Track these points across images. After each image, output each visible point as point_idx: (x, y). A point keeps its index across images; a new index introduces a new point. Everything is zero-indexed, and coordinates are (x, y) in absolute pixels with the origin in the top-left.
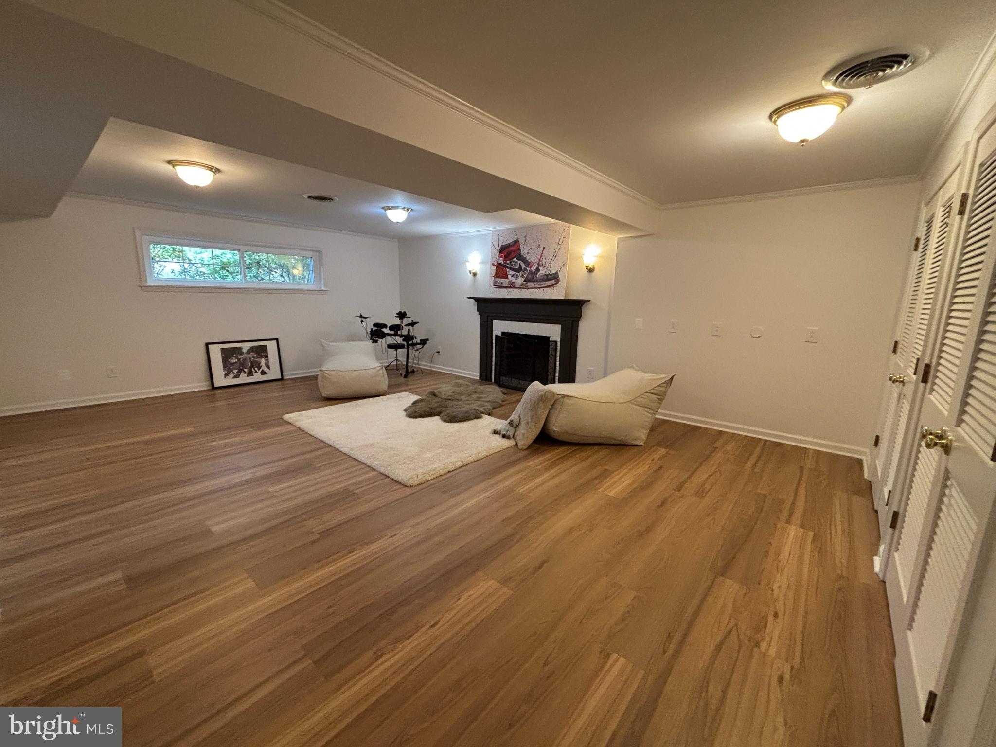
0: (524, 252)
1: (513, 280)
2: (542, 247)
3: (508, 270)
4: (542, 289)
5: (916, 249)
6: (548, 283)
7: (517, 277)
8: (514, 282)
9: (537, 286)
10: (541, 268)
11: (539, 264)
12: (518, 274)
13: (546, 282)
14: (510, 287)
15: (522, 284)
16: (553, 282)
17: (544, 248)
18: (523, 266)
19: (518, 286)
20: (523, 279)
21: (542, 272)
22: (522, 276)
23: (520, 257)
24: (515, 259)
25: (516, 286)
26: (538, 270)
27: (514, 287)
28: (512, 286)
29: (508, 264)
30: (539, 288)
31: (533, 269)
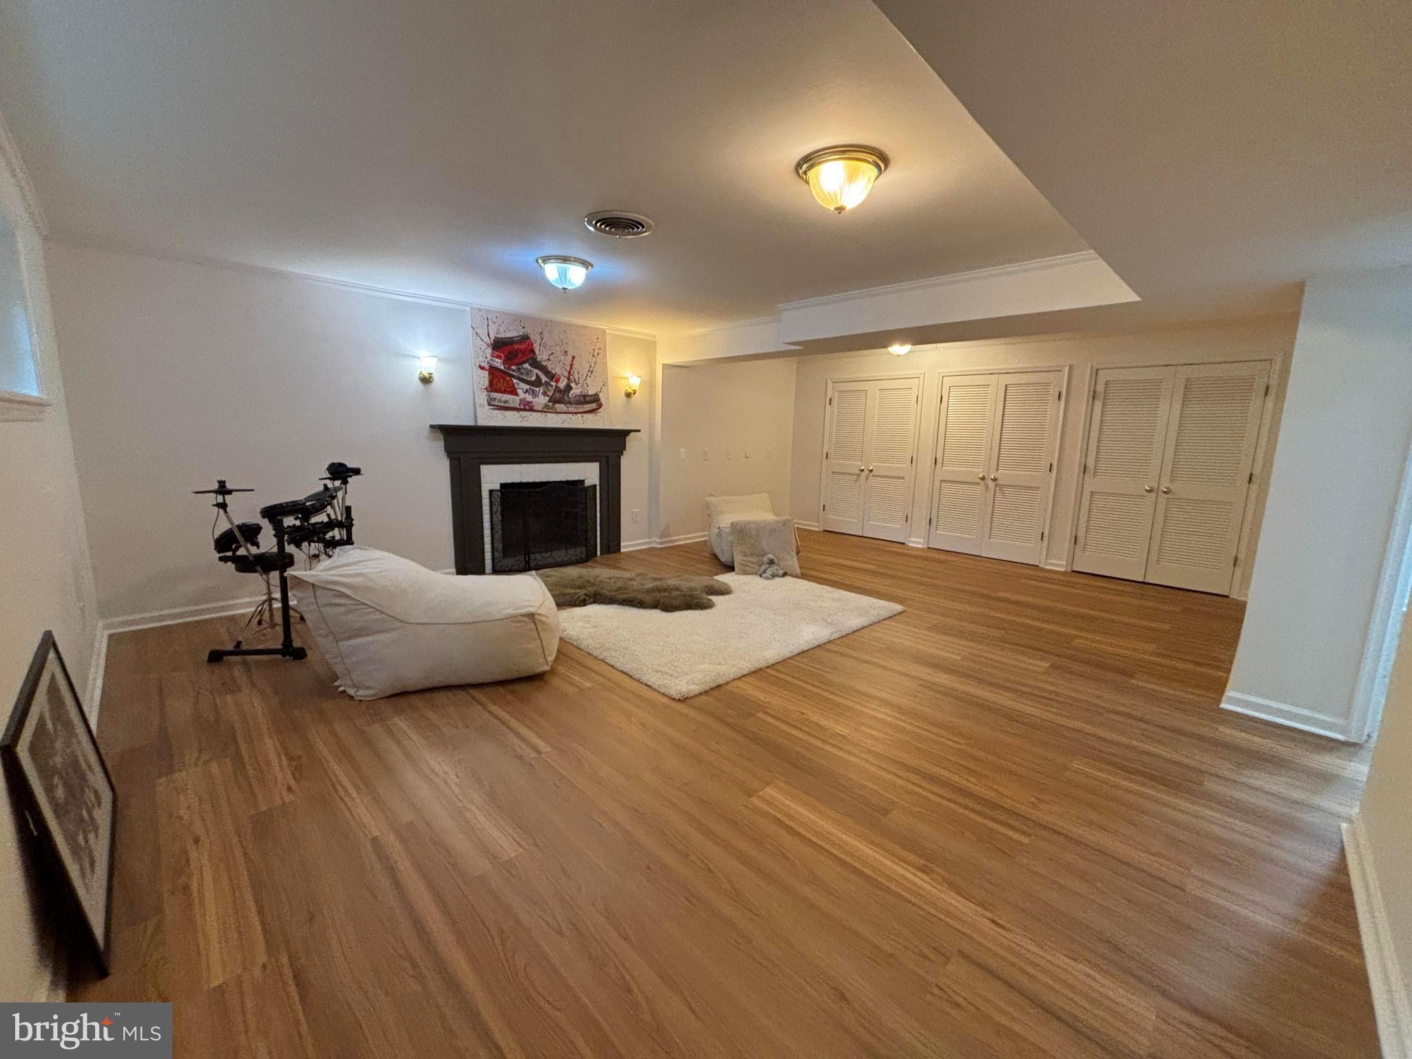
0: (542, 356)
1: (529, 398)
2: (570, 354)
3: (515, 381)
4: (579, 415)
5: (831, 399)
6: (588, 407)
7: (535, 395)
8: (532, 402)
9: (571, 409)
10: (573, 385)
11: (569, 379)
12: (537, 389)
13: (585, 406)
14: (525, 410)
15: (546, 406)
16: (594, 406)
17: (573, 357)
18: (544, 379)
19: (540, 409)
20: (547, 399)
21: (576, 391)
22: (545, 394)
23: (536, 364)
24: (526, 366)
25: (535, 408)
26: (569, 388)
27: (532, 410)
28: (528, 407)
29: (513, 371)
30: (576, 413)
31: (562, 385)
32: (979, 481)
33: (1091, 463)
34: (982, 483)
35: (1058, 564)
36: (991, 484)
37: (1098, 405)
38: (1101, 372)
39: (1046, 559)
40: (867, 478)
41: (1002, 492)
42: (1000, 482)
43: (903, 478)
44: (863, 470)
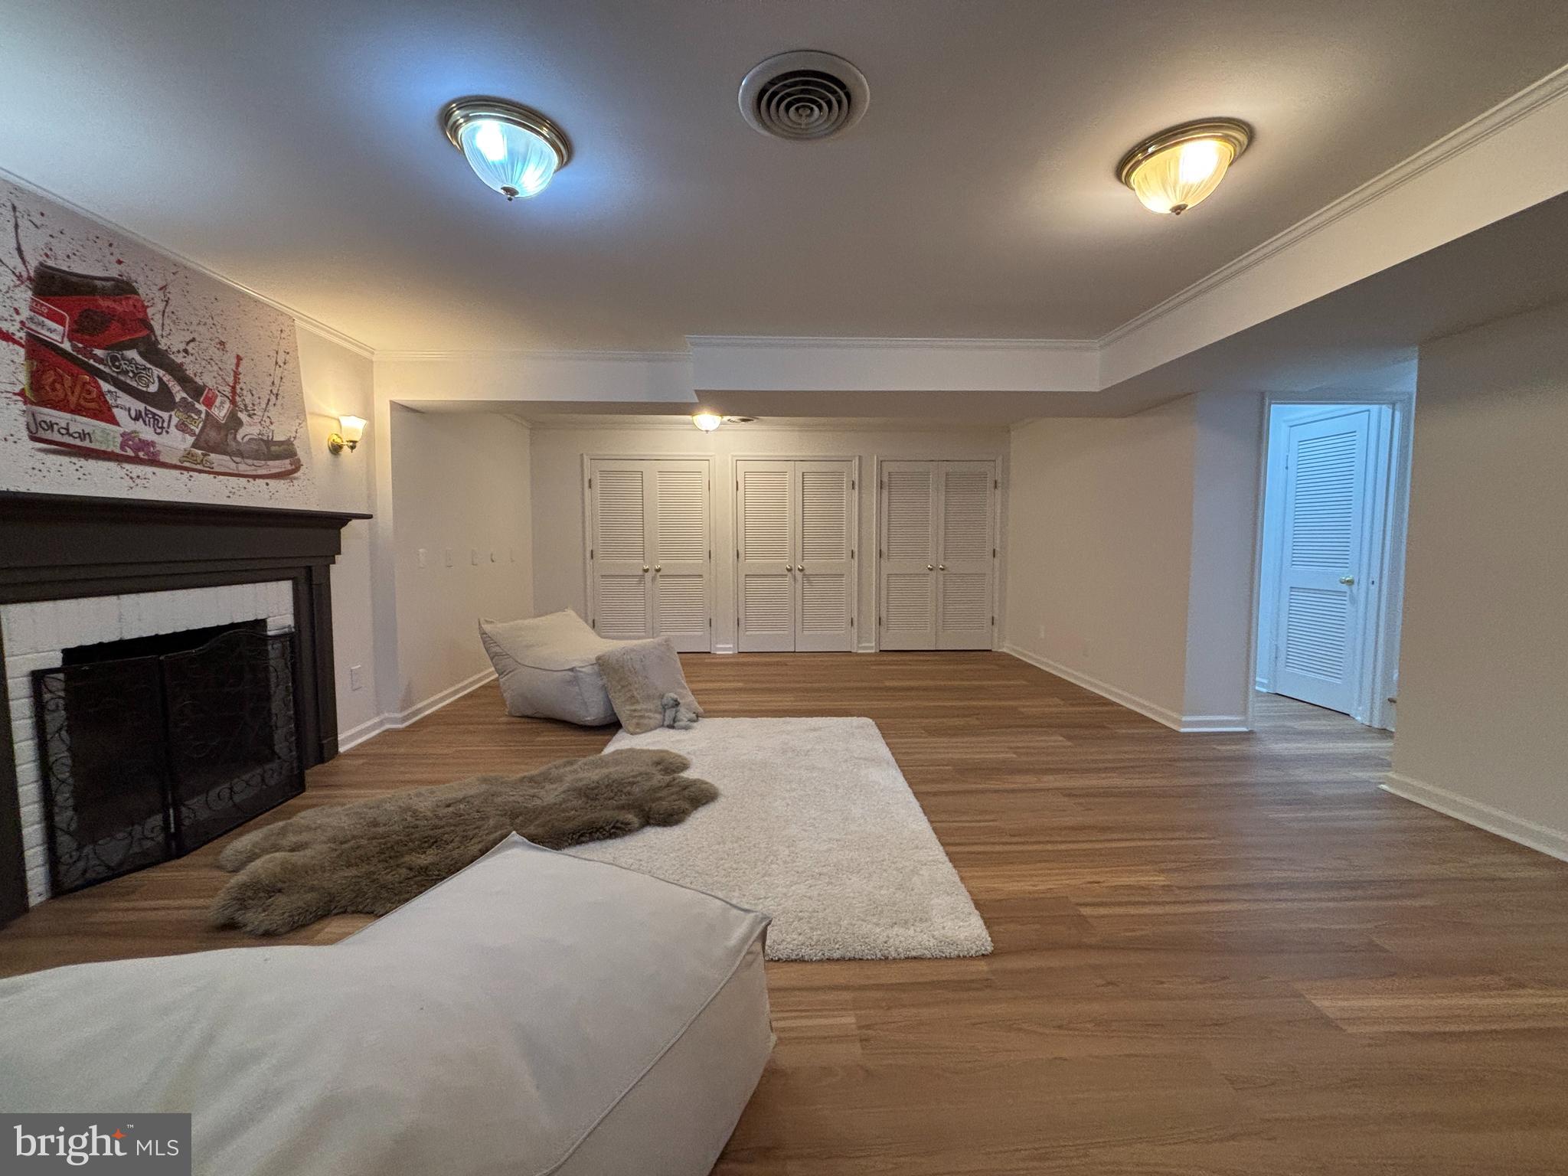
0: (171, 341)
1: (147, 433)
2: (233, 348)
3: (105, 386)
4: (261, 482)
5: (590, 481)
6: (276, 466)
7: (160, 427)
8: (153, 444)
9: (243, 468)
10: (243, 416)
11: (233, 402)
12: (165, 415)
13: (270, 463)
14: (135, 460)
15: (188, 455)
16: (285, 465)
17: (239, 358)
18: (179, 394)
19: (175, 462)
20: (191, 440)
21: (249, 430)
22: (182, 427)
23: (155, 355)
24: (132, 354)
25: (162, 458)
26: (234, 422)
27: (154, 461)
28: (144, 455)
29: (101, 361)
30: (255, 477)
31: (221, 412)
32: (786, 572)
33: (884, 549)
34: (789, 574)
35: (869, 647)
36: (799, 575)
37: (885, 493)
38: (884, 464)
39: (859, 642)
40: (654, 579)
41: (809, 582)
42: (807, 572)
43: (701, 576)
44: (646, 571)
